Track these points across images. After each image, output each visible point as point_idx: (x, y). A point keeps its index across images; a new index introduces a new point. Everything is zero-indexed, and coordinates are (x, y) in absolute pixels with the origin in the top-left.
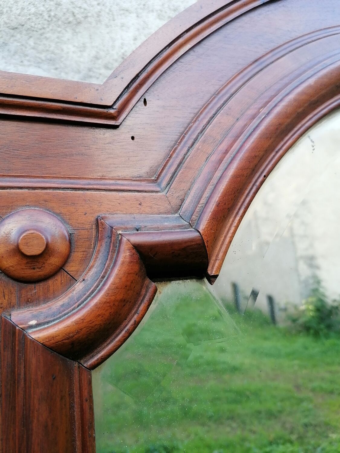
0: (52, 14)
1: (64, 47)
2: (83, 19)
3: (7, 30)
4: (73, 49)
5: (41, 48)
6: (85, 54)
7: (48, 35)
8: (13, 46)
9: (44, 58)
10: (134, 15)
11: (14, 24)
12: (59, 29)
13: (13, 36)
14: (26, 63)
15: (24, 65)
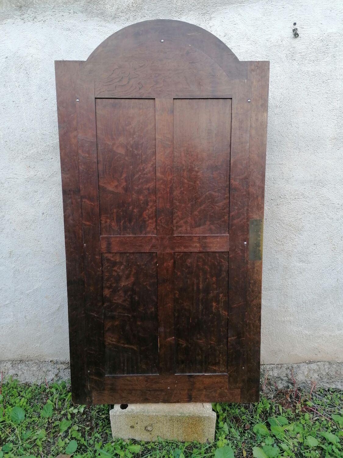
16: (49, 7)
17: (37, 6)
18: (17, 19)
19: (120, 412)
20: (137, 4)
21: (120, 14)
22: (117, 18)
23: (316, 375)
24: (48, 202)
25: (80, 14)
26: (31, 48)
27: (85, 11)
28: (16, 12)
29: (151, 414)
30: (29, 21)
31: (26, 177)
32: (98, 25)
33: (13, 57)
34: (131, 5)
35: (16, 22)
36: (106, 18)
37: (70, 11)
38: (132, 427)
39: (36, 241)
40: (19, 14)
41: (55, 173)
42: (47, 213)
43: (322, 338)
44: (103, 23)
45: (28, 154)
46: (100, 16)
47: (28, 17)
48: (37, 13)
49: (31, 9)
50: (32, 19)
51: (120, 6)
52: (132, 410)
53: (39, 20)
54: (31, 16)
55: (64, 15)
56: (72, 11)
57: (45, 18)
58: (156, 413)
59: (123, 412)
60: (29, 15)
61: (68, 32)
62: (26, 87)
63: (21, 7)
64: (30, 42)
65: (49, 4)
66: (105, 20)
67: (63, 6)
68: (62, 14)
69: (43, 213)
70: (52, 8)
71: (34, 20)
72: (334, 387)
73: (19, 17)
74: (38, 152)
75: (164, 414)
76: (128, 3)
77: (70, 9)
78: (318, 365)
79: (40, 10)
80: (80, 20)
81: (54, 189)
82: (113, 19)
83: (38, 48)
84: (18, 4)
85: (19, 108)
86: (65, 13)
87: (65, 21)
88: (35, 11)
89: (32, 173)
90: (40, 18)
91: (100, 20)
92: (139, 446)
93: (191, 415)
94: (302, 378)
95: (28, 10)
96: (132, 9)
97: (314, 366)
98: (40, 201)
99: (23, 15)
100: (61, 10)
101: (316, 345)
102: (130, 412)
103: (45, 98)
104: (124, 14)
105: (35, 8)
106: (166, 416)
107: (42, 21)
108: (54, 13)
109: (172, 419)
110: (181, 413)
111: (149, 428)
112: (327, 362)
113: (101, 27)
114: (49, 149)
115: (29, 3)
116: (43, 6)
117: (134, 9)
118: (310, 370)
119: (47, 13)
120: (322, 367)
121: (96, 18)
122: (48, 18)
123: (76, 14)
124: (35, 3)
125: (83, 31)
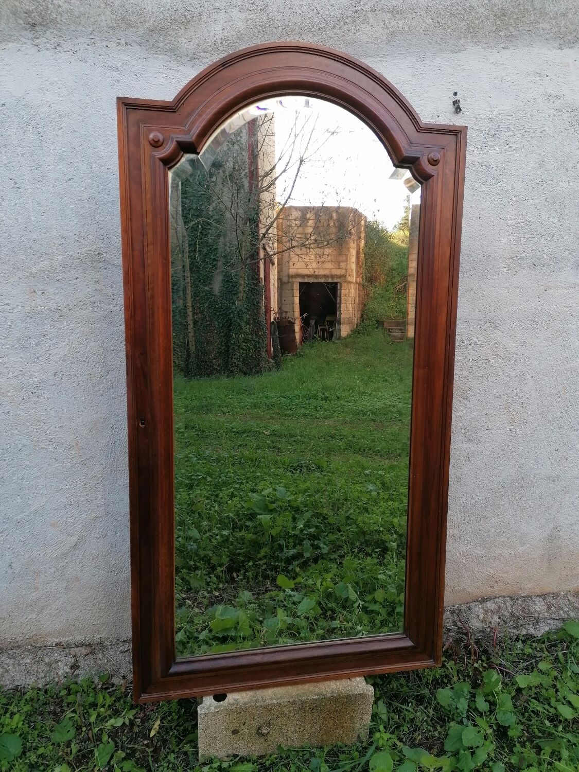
0: (173, 17)
1: (179, 40)
2: (190, 19)
3: (148, 32)
4: (184, 41)
5: (167, 41)
6: (192, 43)
7: (170, 33)
8: (152, 42)
9: (168, 48)
10: (223, 12)
11: (151, 28)
12: (177, 28)
13: (152, 36)
14: (159, 52)
15: (157, 54)
16: (85, 32)
17: (64, 28)
18: (25, 43)
19: (216, 708)
20: (229, 42)
21: (202, 54)
22: (196, 60)
23: (496, 618)
24: (66, 353)
25: (137, 47)
26: (49, 93)
27: (144, 43)
28: (24, 33)
29: (268, 702)
30: (47, 49)
31: (28, 309)
32: (166, 68)
33: (15, 104)
34: (219, 42)
35: (24, 48)
36: (178, 57)
37: (119, 41)
38: (235, 732)
39: (38, 423)
40: (30, 35)
41: (82, 303)
42: (62, 373)
43: (500, 559)
44: (174, 65)
45: (33, 270)
46: (169, 54)
47: (45, 43)
48: (63, 39)
49: (52, 31)
50: (53, 46)
51: (201, 42)
52: (236, 700)
53: (65, 50)
54: (52, 42)
55: (109, 46)
56: (123, 41)
57: (77, 48)
58: (278, 699)
59: (220, 706)
60: (47, 39)
61: (114, 73)
62: (35, 156)
63: (34, 25)
64: (48, 83)
65: (83, 26)
66: (177, 61)
67: (108, 31)
68: (105, 43)
69: (55, 374)
70: (88, 33)
71: (56, 49)
72: (524, 632)
73: (29, 42)
74: (51, 267)
75: (292, 700)
76: (215, 39)
77: (119, 38)
78: (496, 603)
79: (67, 33)
80: (137, 55)
81: (77, 331)
82: (190, 60)
83: (61, 94)
84: (30, 20)
85: (22, 191)
86: (112, 43)
87: (111, 55)
88: (60, 34)
89: (39, 302)
90: (67, 46)
91: (169, 59)
92: (250, 765)
93: (335, 695)
94: (477, 625)
95: (47, 32)
96: (221, 48)
97: (490, 605)
98: (50, 352)
99: (38, 38)
100: (106, 37)
101: (491, 571)
102: (233, 704)
103: (70, 178)
104: (208, 55)
105: (60, 30)
106: (294, 703)
107: (71, 52)
108: (93, 41)
109: (303, 707)
110: (318, 694)
111: (264, 731)
112: (508, 597)
113: (171, 71)
114: (72, 262)
115: (48, 21)
116: (74, 28)
117: (224, 49)
118: (486, 612)
119: (81, 40)
120: (502, 605)
121: (161, 56)
122: (82, 47)
123: (129, 46)
124: (59, 22)
125: (140, 74)
